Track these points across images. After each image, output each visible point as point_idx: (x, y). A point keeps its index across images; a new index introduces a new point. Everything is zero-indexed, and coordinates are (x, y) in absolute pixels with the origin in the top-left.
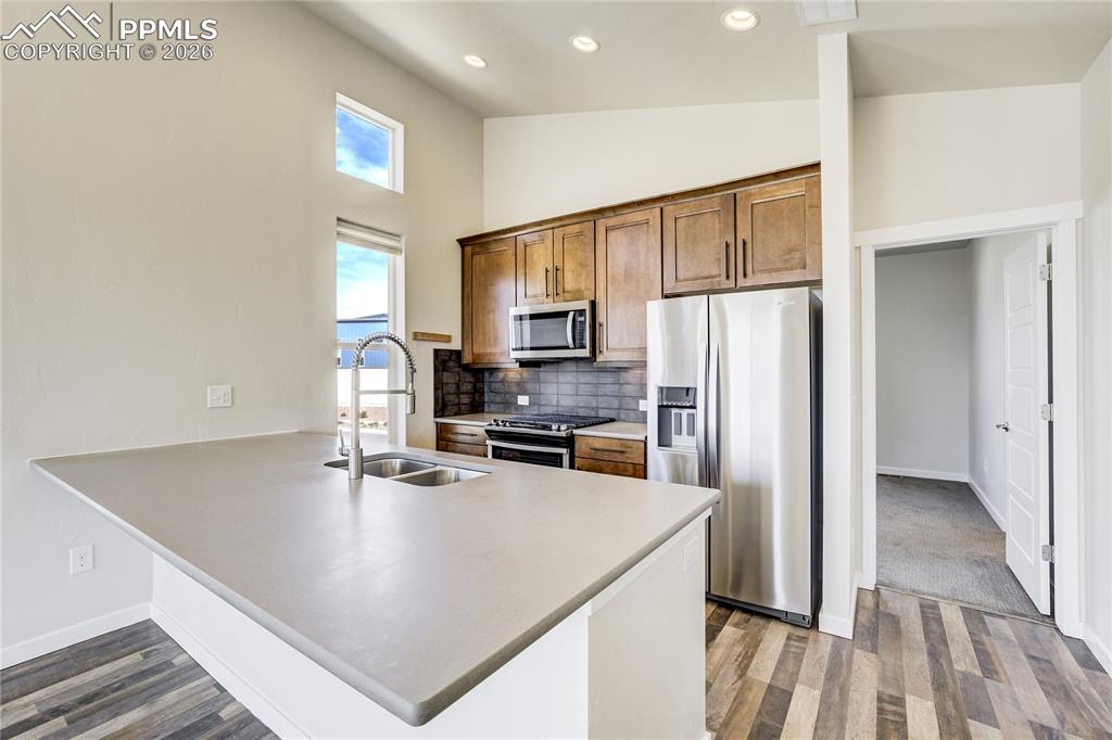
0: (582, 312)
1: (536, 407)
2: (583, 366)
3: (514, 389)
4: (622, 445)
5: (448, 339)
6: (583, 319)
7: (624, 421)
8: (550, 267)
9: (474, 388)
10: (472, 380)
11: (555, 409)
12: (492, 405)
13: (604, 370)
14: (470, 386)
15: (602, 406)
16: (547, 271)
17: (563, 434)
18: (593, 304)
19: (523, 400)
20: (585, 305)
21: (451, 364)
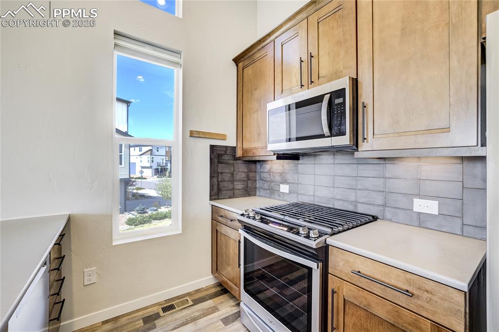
0: (341, 93)
1: (295, 195)
2: (340, 158)
3: (278, 178)
4: (409, 282)
5: (223, 137)
6: (340, 100)
7: (390, 220)
8: (305, 58)
9: (248, 176)
10: (246, 170)
11: (312, 198)
12: (261, 190)
13: (364, 161)
14: (244, 175)
15: (361, 200)
16: (302, 61)
17: (313, 244)
18: (355, 83)
19: (284, 188)
20: (344, 83)
21: (226, 157)
